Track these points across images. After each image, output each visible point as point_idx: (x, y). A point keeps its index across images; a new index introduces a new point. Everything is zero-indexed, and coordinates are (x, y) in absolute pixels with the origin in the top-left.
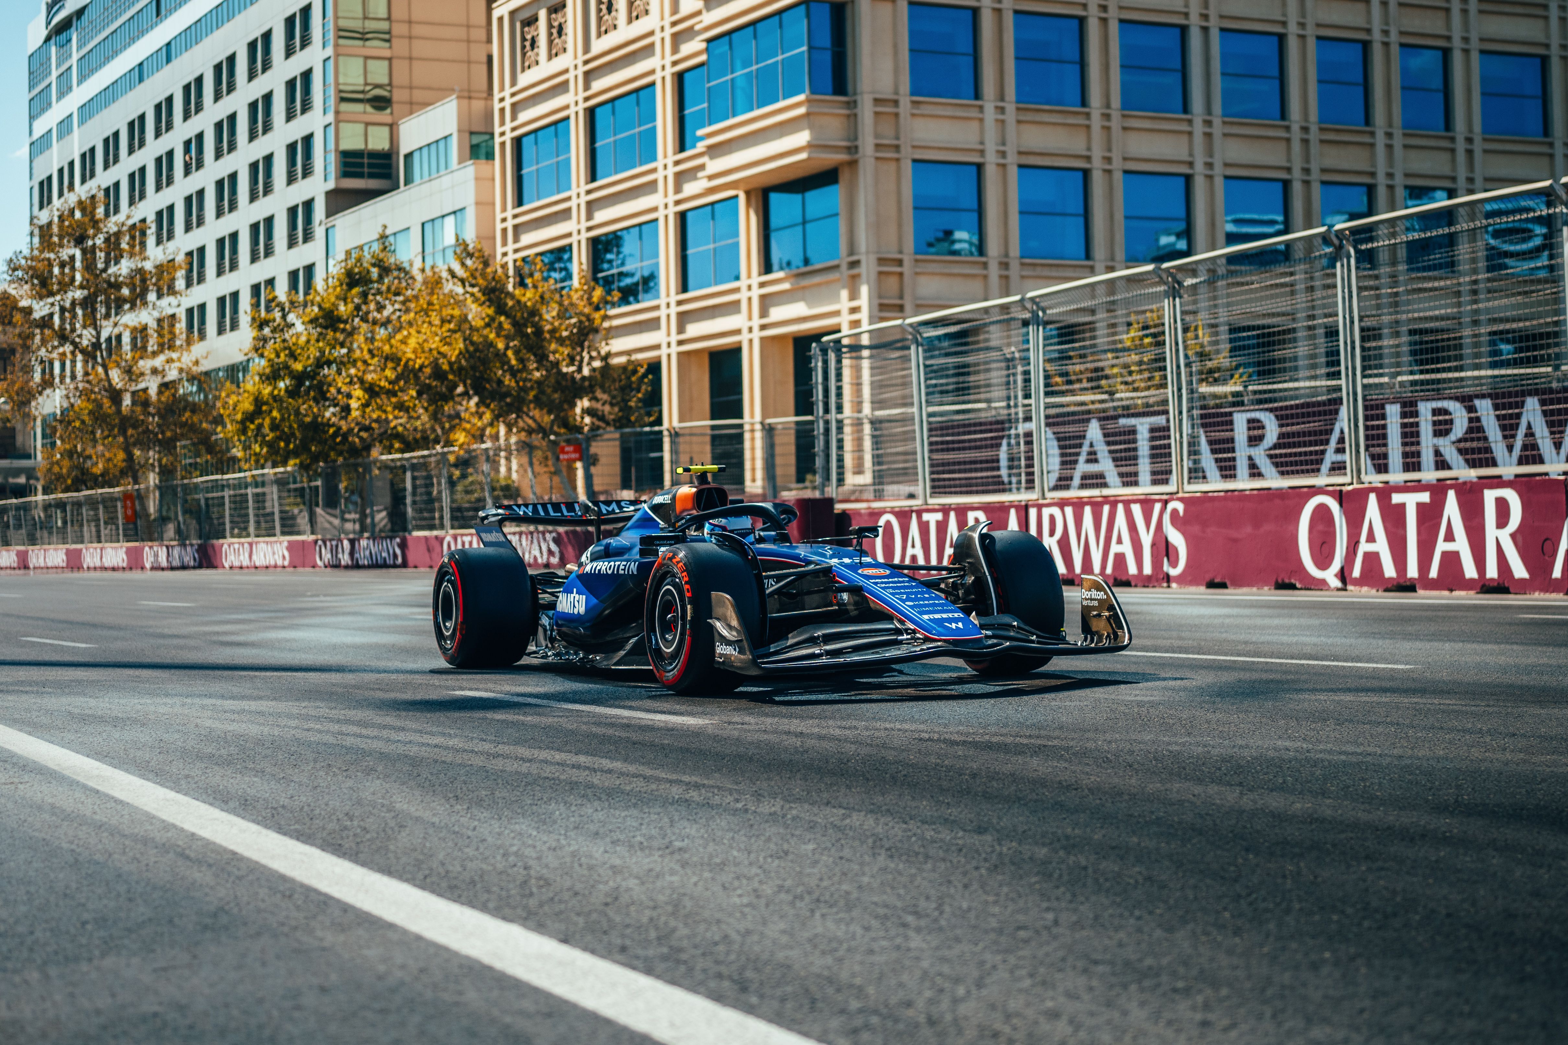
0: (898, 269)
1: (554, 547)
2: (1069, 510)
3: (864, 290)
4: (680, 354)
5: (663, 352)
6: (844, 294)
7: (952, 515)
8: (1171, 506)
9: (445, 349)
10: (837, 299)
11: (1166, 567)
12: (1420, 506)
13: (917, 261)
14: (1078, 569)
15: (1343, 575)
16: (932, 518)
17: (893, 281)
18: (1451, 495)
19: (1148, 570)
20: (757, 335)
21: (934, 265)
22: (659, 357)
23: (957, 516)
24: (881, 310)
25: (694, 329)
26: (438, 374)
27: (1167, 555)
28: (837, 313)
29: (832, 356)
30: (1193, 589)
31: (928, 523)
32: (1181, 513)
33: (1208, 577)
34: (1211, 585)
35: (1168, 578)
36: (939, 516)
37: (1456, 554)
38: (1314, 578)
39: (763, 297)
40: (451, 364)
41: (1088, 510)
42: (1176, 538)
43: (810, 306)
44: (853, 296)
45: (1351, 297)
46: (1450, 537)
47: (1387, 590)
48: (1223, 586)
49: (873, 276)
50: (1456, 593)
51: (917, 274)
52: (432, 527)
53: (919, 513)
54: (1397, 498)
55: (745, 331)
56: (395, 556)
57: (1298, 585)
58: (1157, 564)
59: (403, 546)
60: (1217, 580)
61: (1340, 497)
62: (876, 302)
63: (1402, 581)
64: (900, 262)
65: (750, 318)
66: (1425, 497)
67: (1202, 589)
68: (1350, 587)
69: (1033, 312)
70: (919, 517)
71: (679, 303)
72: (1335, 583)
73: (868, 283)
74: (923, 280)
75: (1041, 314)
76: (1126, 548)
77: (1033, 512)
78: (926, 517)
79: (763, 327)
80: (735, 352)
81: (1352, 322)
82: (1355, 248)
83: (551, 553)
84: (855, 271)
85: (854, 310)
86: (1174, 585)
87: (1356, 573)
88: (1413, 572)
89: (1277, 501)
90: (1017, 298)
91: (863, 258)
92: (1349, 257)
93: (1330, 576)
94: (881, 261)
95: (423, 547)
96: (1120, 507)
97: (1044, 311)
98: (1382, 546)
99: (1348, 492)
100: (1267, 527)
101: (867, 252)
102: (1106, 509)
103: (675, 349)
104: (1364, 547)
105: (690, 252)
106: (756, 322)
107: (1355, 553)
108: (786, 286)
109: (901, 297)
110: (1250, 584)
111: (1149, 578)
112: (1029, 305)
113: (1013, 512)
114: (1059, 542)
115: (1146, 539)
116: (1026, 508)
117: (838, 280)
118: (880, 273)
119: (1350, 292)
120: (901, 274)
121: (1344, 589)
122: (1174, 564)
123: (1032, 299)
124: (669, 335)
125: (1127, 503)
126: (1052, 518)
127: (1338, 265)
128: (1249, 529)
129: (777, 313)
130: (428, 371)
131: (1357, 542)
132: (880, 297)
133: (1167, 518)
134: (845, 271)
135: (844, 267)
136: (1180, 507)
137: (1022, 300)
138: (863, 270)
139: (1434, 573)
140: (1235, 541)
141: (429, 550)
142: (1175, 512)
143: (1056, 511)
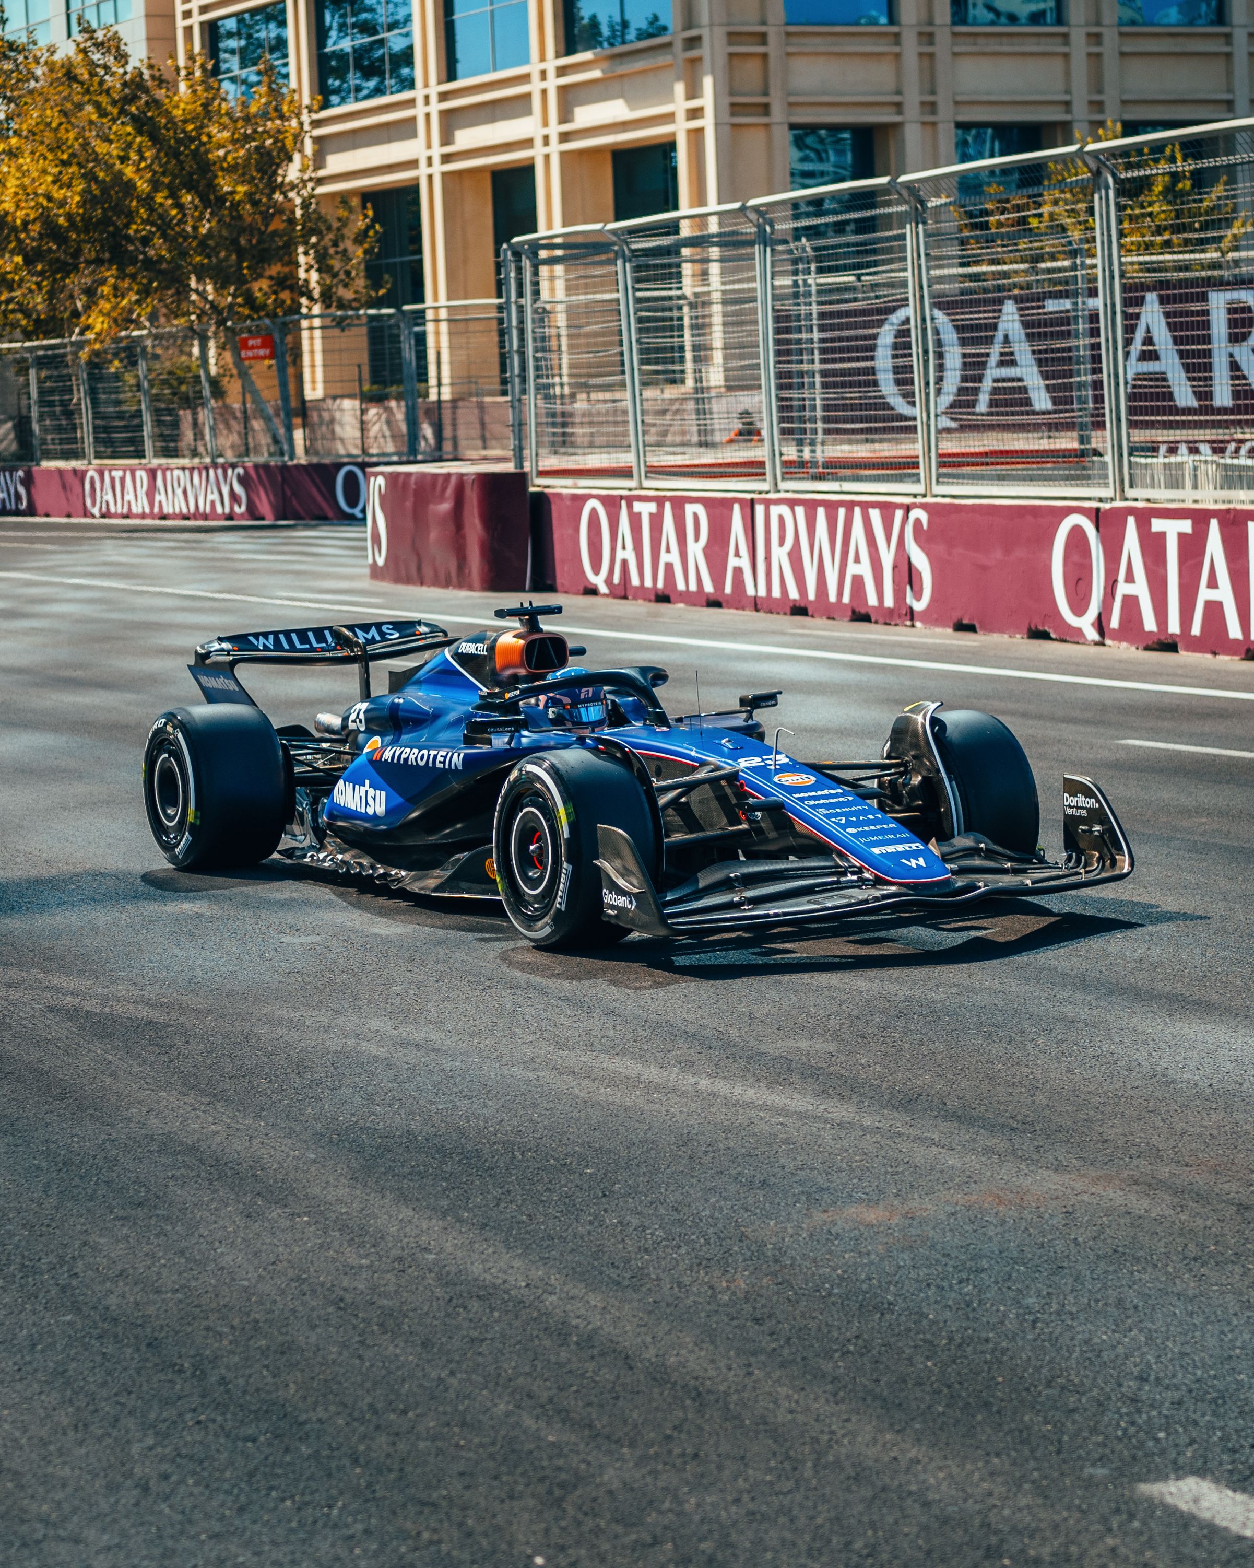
0: (761, 49)
1: (238, 489)
2: (800, 510)
3: (708, 83)
4: (444, 175)
5: (422, 172)
6: (679, 88)
7: (668, 505)
8: (916, 513)
9: (58, 194)
10: (669, 96)
11: (909, 599)
12: (1181, 536)
13: (788, 34)
14: (812, 596)
15: (1100, 625)
16: (645, 509)
17: (752, 68)
18: (1214, 524)
19: (889, 602)
20: (555, 148)
21: (817, 40)
22: (417, 179)
23: (673, 508)
24: (733, 114)
25: (465, 138)
26: (51, 230)
27: (910, 583)
28: (669, 118)
29: (526, 264)
30: (939, 630)
31: (639, 514)
32: (925, 526)
33: (955, 616)
34: (961, 627)
35: (911, 614)
36: (652, 507)
37: (1219, 604)
38: (1069, 626)
39: (563, 90)
40: (69, 217)
41: (821, 512)
42: (920, 560)
43: (632, 104)
44: (693, 92)
45: (1110, 242)
46: (1213, 583)
47: (1147, 648)
48: (971, 628)
49: (721, 60)
50: (1221, 657)
51: (789, 54)
52: (67, 455)
53: (630, 500)
54: (1157, 525)
55: (538, 142)
56: (18, 497)
57: (1053, 636)
58: (899, 595)
59: (28, 481)
60: (965, 621)
61: (1097, 516)
62: (727, 100)
63: (1162, 638)
64: (762, 38)
65: (545, 124)
66: (1186, 526)
67: (950, 631)
68: (1108, 642)
69: (758, 226)
70: (630, 507)
71: (443, 97)
72: (1092, 634)
73: (713, 73)
74: (798, 64)
75: (768, 229)
76: (864, 569)
77: (760, 509)
78: (638, 507)
79: (565, 137)
80: (526, 172)
81: (1112, 278)
82: (1114, 175)
83: (234, 497)
84: (694, 54)
85: (694, 114)
86: (918, 624)
87: (1115, 623)
88: (1174, 627)
89: (1029, 518)
90: (737, 205)
91: (705, 33)
92: (1107, 188)
93: (1086, 624)
94: (733, 37)
95: (56, 482)
96: (857, 511)
97: (772, 226)
98: (1140, 589)
99: (1107, 511)
100: (1019, 553)
101: (711, 25)
102: (842, 512)
103: (438, 169)
104: (1123, 588)
105: (457, 16)
106: (554, 129)
107: (1113, 597)
108: (596, 74)
109: (766, 93)
110: (1001, 631)
111: (891, 611)
112: (753, 216)
113: (736, 507)
114: (790, 554)
115: (887, 558)
116: (752, 502)
117: (670, 66)
118: (731, 55)
119: (1110, 236)
120: (765, 56)
121: (1102, 644)
122: (918, 596)
123: (756, 209)
124: (429, 146)
125: (865, 506)
126: (781, 519)
127: (1096, 196)
128: (998, 554)
129: (586, 116)
130: (35, 228)
131: (1115, 581)
132: (732, 93)
133: (909, 529)
134: (679, 53)
135: (678, 45)
136: (923, 516)
137: (743, 209)
138: (705, 51)
139: (1196, 630)
140: (984, 568)
141: (64, 487)
142: (918, 522)
143: (784, 510)
